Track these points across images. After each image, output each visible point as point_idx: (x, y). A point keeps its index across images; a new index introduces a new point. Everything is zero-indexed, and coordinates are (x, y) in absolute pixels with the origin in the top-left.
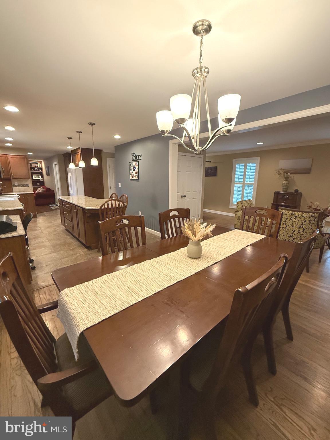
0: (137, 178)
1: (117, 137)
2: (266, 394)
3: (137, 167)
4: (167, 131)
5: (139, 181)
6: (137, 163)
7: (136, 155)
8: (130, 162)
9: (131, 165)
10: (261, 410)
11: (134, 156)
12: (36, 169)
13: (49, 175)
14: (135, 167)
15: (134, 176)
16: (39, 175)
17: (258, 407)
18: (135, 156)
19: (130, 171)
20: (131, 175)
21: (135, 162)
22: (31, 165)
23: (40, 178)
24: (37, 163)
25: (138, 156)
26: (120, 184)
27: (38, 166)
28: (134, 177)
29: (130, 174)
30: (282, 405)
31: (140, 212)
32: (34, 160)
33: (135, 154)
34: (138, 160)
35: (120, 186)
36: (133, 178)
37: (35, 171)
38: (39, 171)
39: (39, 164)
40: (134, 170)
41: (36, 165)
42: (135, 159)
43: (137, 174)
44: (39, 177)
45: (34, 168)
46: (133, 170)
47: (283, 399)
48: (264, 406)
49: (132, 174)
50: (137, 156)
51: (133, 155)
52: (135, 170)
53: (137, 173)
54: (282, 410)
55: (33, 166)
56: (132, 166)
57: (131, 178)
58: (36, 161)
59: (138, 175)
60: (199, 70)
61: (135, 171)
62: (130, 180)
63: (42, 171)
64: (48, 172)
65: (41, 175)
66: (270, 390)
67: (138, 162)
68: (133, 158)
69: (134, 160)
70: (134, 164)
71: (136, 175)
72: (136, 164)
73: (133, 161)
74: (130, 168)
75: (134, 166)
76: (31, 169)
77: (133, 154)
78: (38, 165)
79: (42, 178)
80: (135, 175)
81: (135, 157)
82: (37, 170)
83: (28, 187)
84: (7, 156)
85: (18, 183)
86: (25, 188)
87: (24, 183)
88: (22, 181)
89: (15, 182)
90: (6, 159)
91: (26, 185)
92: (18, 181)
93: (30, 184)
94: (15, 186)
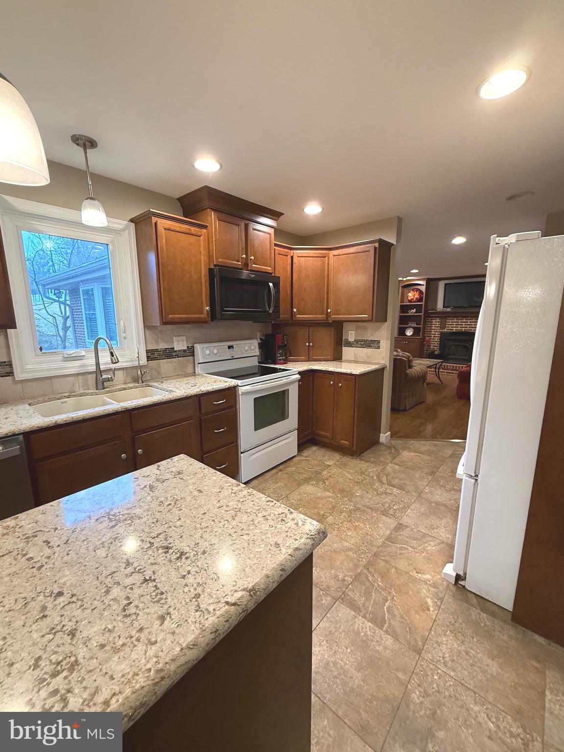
83: (379, 348)
84: (329, 254)
85: (356, 336)
86: (370, 350)
87: (370, 336)
88: (365, 328)
89: (350, 332)
90: (325, 262)
91: (374, 344)
92: (357, 328)
93: (385, 341)
94: (349, 344)
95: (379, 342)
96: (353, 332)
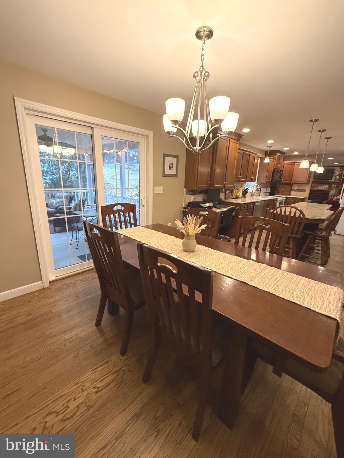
2: (128, 365)
10: (118, 357)
17: (120, 355)
30: (118, 375)
47: (122, 377)
48: (120, 359)
54: (115, 372)
60: (199, 73)
66: (131, 370)
83: (305, 192)
84: (295, 164)
85: (297, 188)
86: (302, 192)
87: (302, 188)
88: (301, 186)
89: (295, 187)
90: (293, 166)
92: (298, 186)
93: (308, 190)
94: (294, 191)
95: (305, 190)
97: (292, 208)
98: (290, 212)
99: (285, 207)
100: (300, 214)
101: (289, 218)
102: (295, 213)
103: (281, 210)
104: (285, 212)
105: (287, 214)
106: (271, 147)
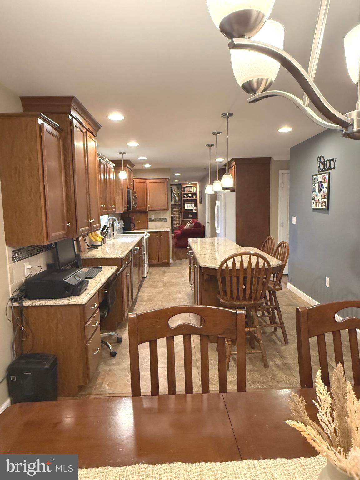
0: (324, 208)
1: (285, 129)
3: (325, 185)
4: (259, 82)
5: (329, 214)
6: (327, 176)
7: (326, 160)
8: (313, 176)
9: (316, 180)
11: (322, 163)
12: (190, 195)
13: (202, 203)
14: (323, 184)
15: (320, 203)
16: (192, 204)
18: (324, 161)
19: (313, 192)
20: (314, 201)
21: (323, 175)
22: (184, 191)
23: (194, 207)
24: (191, 187)
25: (330, 161)
26: (294, 219)
27: (193, 191)
28: (320, 205)
29: (313, 199)
31: (328, 279)
32: (188, 183)
33: (323, 157)
34: (328, 169)
35: (294, 222)
36: (317, 206)
37: (188, 198)
38: (193, 197)
39: (194, 188)
40: (320, 191)
41: (190, 189)
42: (324, 167)
43: (325, 198)
44: (192, 207)
45: (187, 194)
46: (317, 191)
49: (316, 198)
50: (326, 162)
51: (320, 161)
52: (323, 190)
53: (325, 196)
55: (187, 190)
56: (317, 183)
57: (314, 206)
58: (190, 183)
59: (326, 200)
61: (322, 193)
62: (312, 210)
63: (196, 197)
64: (201, 198)
65: (194, 204)
67: (330, 173)
68: (319, 166)
69: (322, 171)
70: (320, 178)
71: (323, 200)
72: (324, 178)
73: (319, 172)
74: (313, 187)
75: (321, 182)
76: (184, 196)
77: (320, 158)
78: (192, 189)
79: (195, 208)
80: (320, 201)
81: (324, 165)
82: (190, 197)
83: (166, 221)
84: (146, 181)
85: (155, 217)
86: (162, 223)
87: (162, 216)
88: (159, 213)
89: (152, 215)
90: (144, 185)
91: (164, 220)
92: (155, 213)
93: (169, 218)
94: (152, 221)
95: (166, 219)
96: (154, 215)
97: (252, 256)
98: (250, 263)
99: (241, 256)
100: (264, 264)
101: (249, 272)
102: (257, 263)
103: (234, 262)
104: (242, 263)
105: (246, 265)
106: (126, 153)
